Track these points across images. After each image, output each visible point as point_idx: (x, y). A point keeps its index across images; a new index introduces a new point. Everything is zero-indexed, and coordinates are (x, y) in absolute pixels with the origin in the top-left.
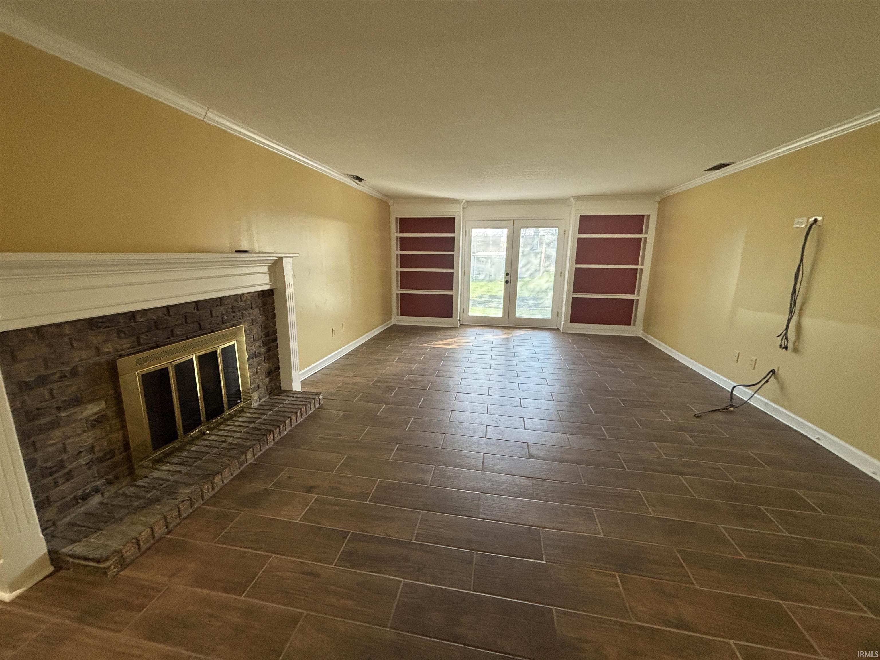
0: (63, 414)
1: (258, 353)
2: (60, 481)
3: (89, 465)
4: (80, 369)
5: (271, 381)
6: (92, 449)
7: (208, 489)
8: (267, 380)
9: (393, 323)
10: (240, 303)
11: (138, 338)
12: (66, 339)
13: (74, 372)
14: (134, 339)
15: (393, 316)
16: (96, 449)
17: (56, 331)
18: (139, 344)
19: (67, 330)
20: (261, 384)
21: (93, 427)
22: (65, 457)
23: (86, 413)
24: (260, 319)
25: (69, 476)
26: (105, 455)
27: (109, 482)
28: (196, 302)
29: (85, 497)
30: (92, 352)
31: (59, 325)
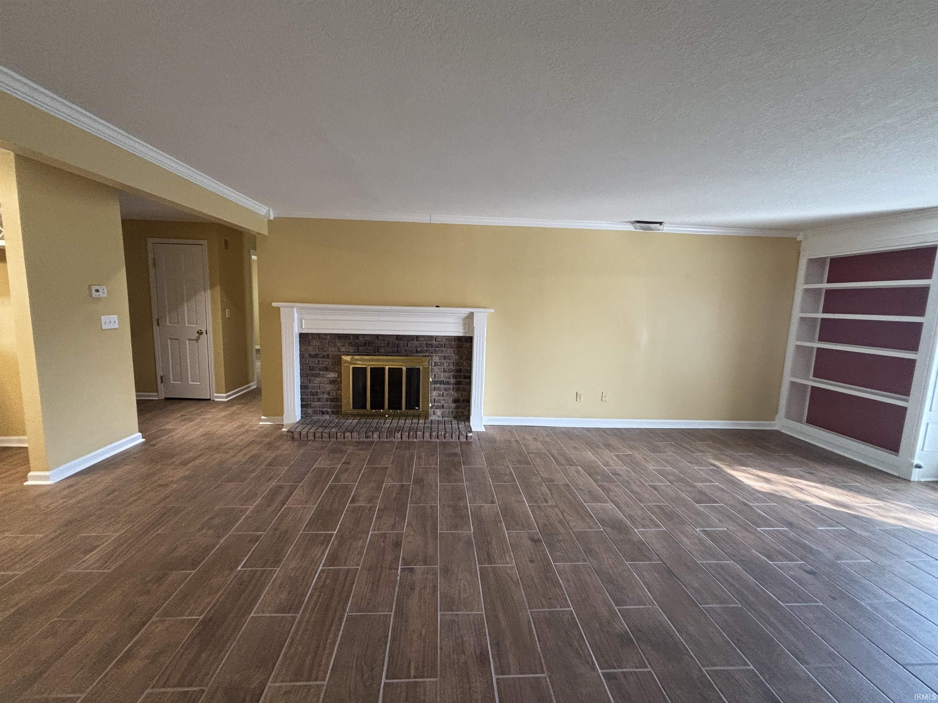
0: (321, 373)
1: (446, 381)
2: (316, 400)
3: (327, 400)
4: (330, 356)
5: (457, 407)
6: (329, 393)
7: (340, 435)
8: (453, 405)
9: (776, 428)
10: (434, 342)
11: (358, 348)
12: (328, 341)
13: (328, 356)
14: (356, 348)
15: (777, 417)
16: (331, 394)
17: (324, 337)
18: (358, 351)
19: (328, 337)
20: (445, 405)
21: (331, 384)
22: (319, 391)
23: (329, 376)
24: (454, 357)
25: (319, 400)
26: (333, 399)
27: (333, 413)
28: (397, 336)
29: (323, 413)
30: (337, 349)
31: (326, 335)
